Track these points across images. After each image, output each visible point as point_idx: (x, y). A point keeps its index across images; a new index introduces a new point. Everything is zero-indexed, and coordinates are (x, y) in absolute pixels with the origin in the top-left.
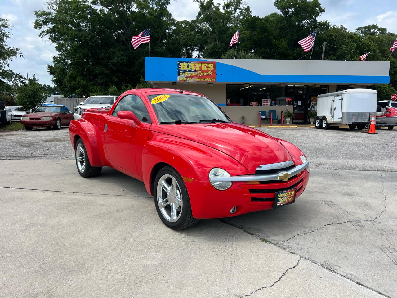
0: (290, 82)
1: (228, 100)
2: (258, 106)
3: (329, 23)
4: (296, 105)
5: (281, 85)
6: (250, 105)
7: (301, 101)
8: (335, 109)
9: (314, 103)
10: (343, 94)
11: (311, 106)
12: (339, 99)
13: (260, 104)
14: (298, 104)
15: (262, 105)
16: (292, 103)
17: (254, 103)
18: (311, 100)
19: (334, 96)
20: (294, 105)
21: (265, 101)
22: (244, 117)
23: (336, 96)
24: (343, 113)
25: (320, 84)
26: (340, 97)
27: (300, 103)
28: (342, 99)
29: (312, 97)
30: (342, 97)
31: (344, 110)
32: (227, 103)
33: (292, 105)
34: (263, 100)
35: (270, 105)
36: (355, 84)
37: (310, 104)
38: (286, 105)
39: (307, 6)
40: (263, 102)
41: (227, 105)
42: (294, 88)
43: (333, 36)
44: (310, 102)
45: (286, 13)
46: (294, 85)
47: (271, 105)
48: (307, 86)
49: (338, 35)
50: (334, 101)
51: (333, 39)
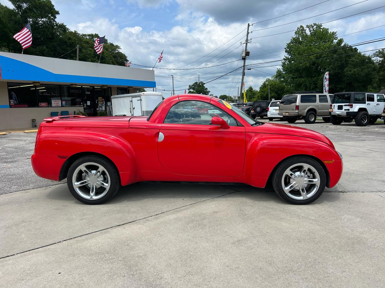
0: (79, 83)
1: (11, 100)
2: (48, 107)
3: (66, 26)
4: (86, 105)
5: (73, 85)
6: (38, 107)
7: (89, 102)
8: (134, 108)
9: (100, 103)
10: (141, 96)
11: (99, 106)
12: (138, 100)
13: (50, 104)
14: (88, 105)
15: (53, 106)
16: (82, 103)
17: (43, 104)
18: (98, 100)
19: (131, 97)
20: (83, 106)
21: (56, 101)
22: (35, 119)
23: (133, 97)
24: (143, 111)
25: (107, 86)
26: (139, 98)
27: (89, 103)
28: (141, 100)
29: (99, 98)
30: (140, 98)
31: (144, 109)
32: (11, 104)
33: (82, 106)
34: (53, 101)
35: (60, 106)
36: (132, 87)
37: (98, 104)
38: (77, 106)
39: (44, 5)
40: (53, 102)
41: (11, 106)
42: (82, 88)
43: (72, 39)
44: (98, 102)
45: (19, 7)
46: (82, 86)
47: (62, 106)
48: (93, 87)
49: (77, 39)
50: (132, 101)
51: (73, 42)
